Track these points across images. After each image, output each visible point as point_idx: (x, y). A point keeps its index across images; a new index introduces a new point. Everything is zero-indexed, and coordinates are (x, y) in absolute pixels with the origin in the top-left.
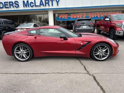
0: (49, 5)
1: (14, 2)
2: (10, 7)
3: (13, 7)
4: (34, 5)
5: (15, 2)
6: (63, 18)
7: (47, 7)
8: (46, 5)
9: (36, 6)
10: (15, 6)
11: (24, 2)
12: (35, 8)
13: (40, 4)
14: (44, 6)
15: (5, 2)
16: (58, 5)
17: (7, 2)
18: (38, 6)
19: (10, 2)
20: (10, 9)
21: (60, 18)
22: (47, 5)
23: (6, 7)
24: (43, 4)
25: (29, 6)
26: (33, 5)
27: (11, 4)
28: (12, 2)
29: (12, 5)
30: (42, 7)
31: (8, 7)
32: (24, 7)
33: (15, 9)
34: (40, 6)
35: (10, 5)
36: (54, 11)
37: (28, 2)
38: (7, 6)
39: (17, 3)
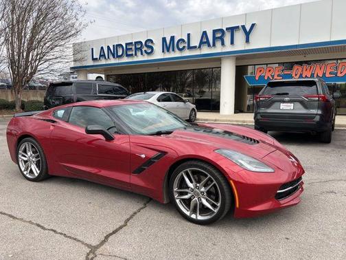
0: (223, 44)
1: (144, 43)
2: (136, 54)
3: (142, 54)
4: (186, 45)
5: (146, 41)
6: (266, 78)
7: (219, 49)
8: (214, 45)
9: (190, 48)
10: (145, 51)
11: (164, 39)
12: (187, 53)
13: (201, 43)
14: (209, 45)
15: (127, 44)
16: (247, 41)
17: (132, 43)
18: (195, 47)
19: (136, 43)
20: (135, 59)
21: (257, 79)
22: (218, 44)
23: (128, 55)
24: (208, 42)
25: (173, 50)
26: (184, 47)
27: (138, 47)
28: (141, 42)
29: (140, 49)
30: (205, 50)
31: (132, 55)
32: (163, 51)
33: (146, 58)
34: (200, 47)
35: (136, 49)
36: (238, 59)
37: (172, 38)
38: (129, 53)
39: (150, 44)
